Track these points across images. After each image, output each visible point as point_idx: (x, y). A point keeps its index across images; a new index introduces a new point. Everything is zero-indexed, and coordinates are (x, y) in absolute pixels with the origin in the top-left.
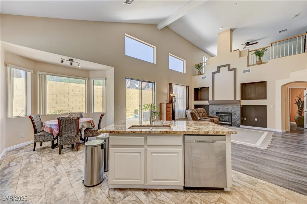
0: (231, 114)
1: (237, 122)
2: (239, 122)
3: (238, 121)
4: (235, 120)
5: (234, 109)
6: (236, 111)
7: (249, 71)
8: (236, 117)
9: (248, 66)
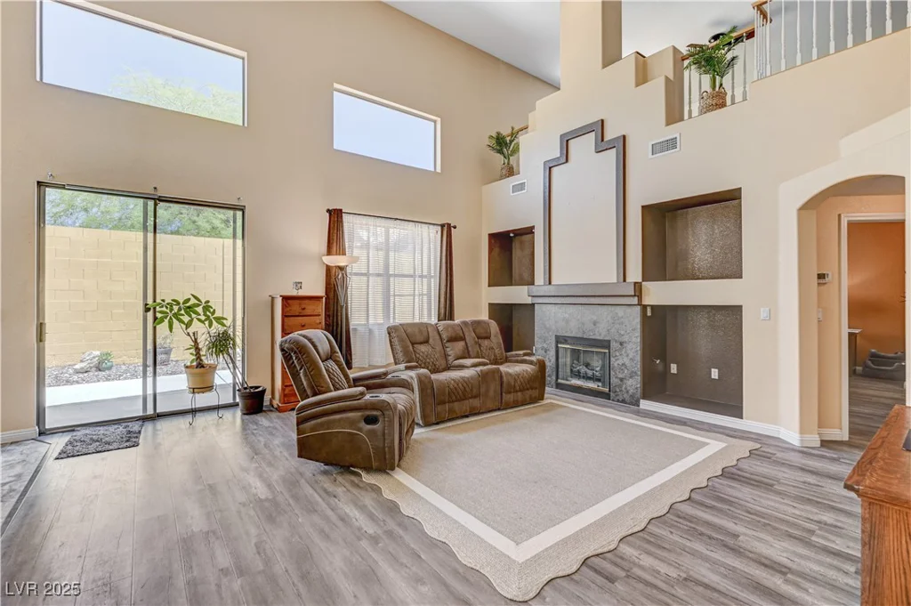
0: (605, 344)
1: (630, 382)
2: (634, 384)
3: (631, 377)
4: (620, 376)
5: (617, 326)
6: (626, 330)
7: (671, 144)
8: (626, 361)
9: (668, 124)
